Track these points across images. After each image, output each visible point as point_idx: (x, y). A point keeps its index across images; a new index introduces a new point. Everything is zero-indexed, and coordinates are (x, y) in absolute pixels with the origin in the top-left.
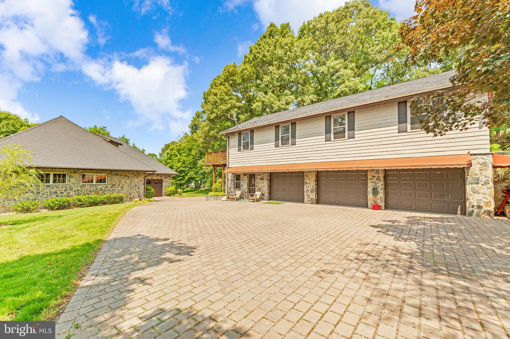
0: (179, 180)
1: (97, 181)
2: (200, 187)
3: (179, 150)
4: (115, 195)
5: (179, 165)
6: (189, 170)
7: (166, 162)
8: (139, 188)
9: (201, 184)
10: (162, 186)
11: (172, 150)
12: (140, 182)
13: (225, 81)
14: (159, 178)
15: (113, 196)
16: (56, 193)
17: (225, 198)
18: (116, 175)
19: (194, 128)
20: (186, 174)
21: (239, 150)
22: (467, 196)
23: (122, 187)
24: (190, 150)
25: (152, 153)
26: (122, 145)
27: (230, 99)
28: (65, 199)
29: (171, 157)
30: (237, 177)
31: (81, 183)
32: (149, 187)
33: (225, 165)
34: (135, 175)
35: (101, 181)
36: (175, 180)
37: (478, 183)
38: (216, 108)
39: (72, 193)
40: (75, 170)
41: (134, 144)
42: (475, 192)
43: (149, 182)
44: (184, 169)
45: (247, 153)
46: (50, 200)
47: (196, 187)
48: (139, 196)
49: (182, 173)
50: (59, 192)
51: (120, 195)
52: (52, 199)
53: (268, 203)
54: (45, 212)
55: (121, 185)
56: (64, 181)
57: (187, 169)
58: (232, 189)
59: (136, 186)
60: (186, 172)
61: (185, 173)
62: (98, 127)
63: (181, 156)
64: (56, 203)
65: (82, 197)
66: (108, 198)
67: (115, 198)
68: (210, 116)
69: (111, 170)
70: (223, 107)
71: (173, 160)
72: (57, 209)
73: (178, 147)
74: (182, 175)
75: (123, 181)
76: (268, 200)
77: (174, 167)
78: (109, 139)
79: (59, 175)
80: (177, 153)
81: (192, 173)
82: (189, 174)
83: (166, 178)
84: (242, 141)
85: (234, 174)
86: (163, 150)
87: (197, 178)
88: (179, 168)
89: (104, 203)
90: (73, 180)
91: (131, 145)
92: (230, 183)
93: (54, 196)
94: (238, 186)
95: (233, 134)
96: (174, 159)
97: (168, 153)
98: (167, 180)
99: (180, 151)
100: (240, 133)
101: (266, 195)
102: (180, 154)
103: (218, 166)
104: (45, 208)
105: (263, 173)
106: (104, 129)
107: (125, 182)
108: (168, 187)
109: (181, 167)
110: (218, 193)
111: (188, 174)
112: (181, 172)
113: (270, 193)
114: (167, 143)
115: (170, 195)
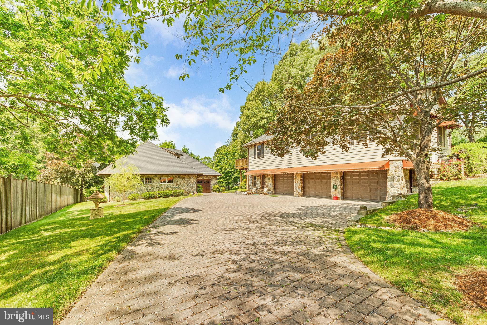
0: (227, 180)
1: (168, 182)
3: (226, 154)
4: (178, 191)
5: (226, 167)
6: (235, 171)
7: (217, 164)
8: (192, 186)
10: (210, 185)
11: (221, 154)
12: (193, 182)
13: (256, 96)
14: (208, 178)
15: (177, 191)
16: (147, 189)
17: (245, 193)
18: (179, 177)
19: (235, 136)
20: (233, 174)
21: (255, 158)
22: (388, 190)
23: (182, 186)
24: (234, 154)
25: (207, 157)
26: (182, 155)
27: (260, 112)
28: (152, 193)
30: (254, 178)
31: (160, 183)
32: (199, 185)
33: (246, 169)
34: (190, 177)
35: (170, 181)
37: (393, 181)
38: (249, 121)
39: (155, 189)
40: (156, 175)
41: (192, 152)
42: (392, 187)
43: (199, 182)
44: (230, 170)
45: (260, 160)
46: (145, 193)
48: (193, 192)
50: (148, 189)
51: (181, 190)
52: (146, 193)
53: (272, 196)
54: (143, 200)
55: (182, 184)
56: (151, 182)
57: (233, 170)
58: (251, 186)
59: (191, 185)
62: (168, 142)
63: (228, 159)
64: (148, 195)
65: (160, 192)
66: (175, 193)
67: (178, 193)
68: (244, 128)
69: (175, 175)
70: (254, 120)
71: (222, 162)
72: (148, 199)
73: (226, 152)
74: (229, 175)
75: (183, 181)
76: (273, 194)
78: (174, 151)
79: (148, 178)
80: (225, 157)
82: (235, 174)
83: (213, 178)
84: (257, 152)
85: (252, 175)
86: (216, 154)
88: (226, 169)
89: (173, 196)
90: (155, 181)
91: (190, 153)
92: (250, 183)
93: (146, 191)
94: (255, 184)
95: (251, 146)
97: (218, 157)
98: (213, 180)
100: (255, 145)
101: (272, 190)
102: (228, 157)
103: (243, 169)
104: (143, 198)
105: (270, 175)
106: (171, 142)
107: (184, 182)
108: (215, 185)
109: (228, 168)
110: (242, 190)
112: (228, 172)
113: (275, 189)
114: (218, 148)
115: (216, 192)
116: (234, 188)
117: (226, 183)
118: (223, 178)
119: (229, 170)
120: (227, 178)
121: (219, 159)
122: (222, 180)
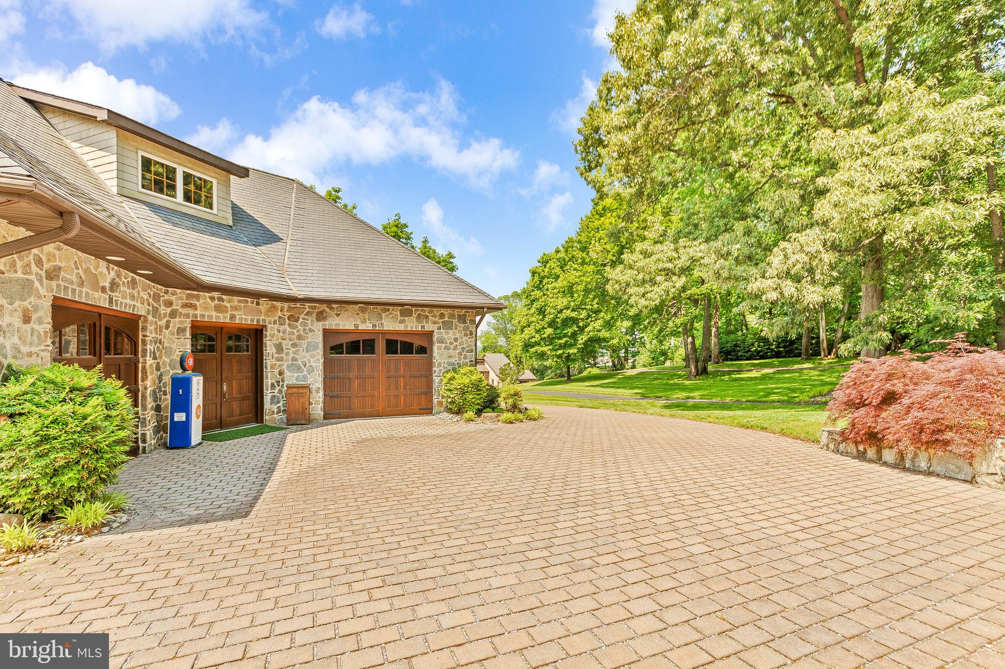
0: (561, 347)
2: (622, 367)
5: (562, 302)
6: (589, 316)
9: (626, 359)
10: (430, 364)
14: (412, 325)
20: (582, 330)
29: (541, 282)
36: (551, 347)
41: (426, 241)
44: (574, 314)
47: (614, 365)
49: (571, 327)
57: (584, 314)
60: (581, 324)
61: (578, 327)
71: (547, 290)
74: (569, 331)
77: (548, 310)
81: (598, 324)
82: (590, 328)
83: (447, 326)
87: (612, 338)
88: (561, 311)
91: (417, 243)
96: (550, 286)
99: (565, 265)
111: (586, 330)
112: (567, 322)
116: (585, 374)
117: (559, 356)
118: (550, 340)
119: (568, 313)
120: (562, 341)
121: (536, 278)
122: (545, 349)
